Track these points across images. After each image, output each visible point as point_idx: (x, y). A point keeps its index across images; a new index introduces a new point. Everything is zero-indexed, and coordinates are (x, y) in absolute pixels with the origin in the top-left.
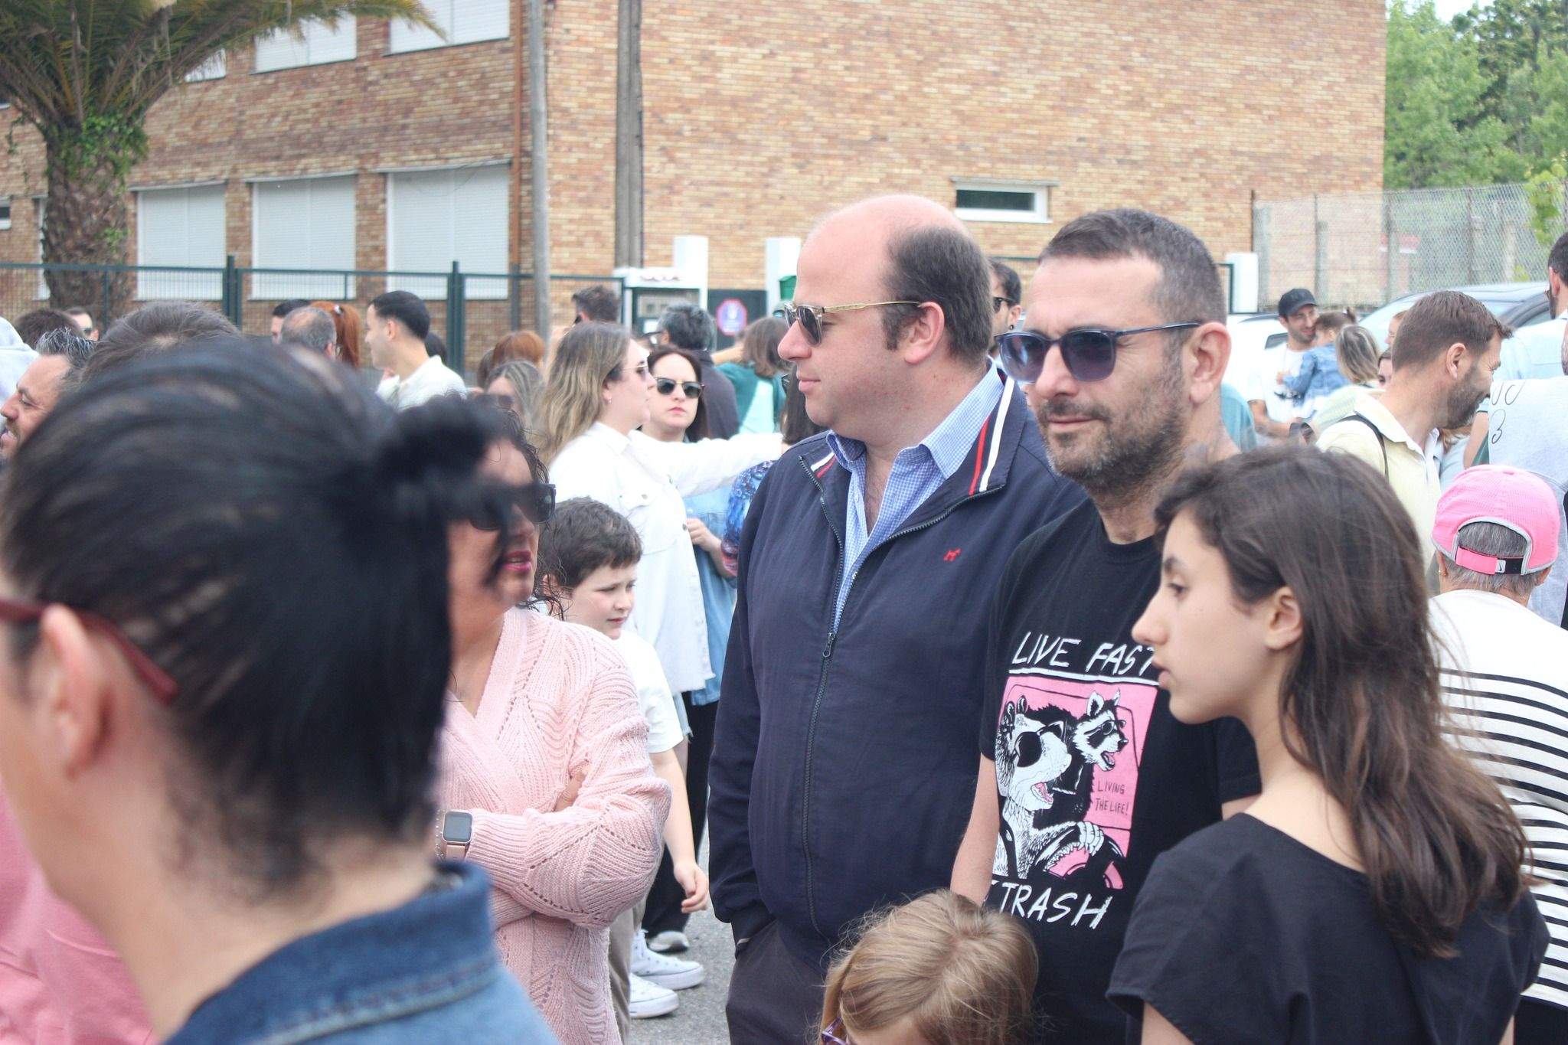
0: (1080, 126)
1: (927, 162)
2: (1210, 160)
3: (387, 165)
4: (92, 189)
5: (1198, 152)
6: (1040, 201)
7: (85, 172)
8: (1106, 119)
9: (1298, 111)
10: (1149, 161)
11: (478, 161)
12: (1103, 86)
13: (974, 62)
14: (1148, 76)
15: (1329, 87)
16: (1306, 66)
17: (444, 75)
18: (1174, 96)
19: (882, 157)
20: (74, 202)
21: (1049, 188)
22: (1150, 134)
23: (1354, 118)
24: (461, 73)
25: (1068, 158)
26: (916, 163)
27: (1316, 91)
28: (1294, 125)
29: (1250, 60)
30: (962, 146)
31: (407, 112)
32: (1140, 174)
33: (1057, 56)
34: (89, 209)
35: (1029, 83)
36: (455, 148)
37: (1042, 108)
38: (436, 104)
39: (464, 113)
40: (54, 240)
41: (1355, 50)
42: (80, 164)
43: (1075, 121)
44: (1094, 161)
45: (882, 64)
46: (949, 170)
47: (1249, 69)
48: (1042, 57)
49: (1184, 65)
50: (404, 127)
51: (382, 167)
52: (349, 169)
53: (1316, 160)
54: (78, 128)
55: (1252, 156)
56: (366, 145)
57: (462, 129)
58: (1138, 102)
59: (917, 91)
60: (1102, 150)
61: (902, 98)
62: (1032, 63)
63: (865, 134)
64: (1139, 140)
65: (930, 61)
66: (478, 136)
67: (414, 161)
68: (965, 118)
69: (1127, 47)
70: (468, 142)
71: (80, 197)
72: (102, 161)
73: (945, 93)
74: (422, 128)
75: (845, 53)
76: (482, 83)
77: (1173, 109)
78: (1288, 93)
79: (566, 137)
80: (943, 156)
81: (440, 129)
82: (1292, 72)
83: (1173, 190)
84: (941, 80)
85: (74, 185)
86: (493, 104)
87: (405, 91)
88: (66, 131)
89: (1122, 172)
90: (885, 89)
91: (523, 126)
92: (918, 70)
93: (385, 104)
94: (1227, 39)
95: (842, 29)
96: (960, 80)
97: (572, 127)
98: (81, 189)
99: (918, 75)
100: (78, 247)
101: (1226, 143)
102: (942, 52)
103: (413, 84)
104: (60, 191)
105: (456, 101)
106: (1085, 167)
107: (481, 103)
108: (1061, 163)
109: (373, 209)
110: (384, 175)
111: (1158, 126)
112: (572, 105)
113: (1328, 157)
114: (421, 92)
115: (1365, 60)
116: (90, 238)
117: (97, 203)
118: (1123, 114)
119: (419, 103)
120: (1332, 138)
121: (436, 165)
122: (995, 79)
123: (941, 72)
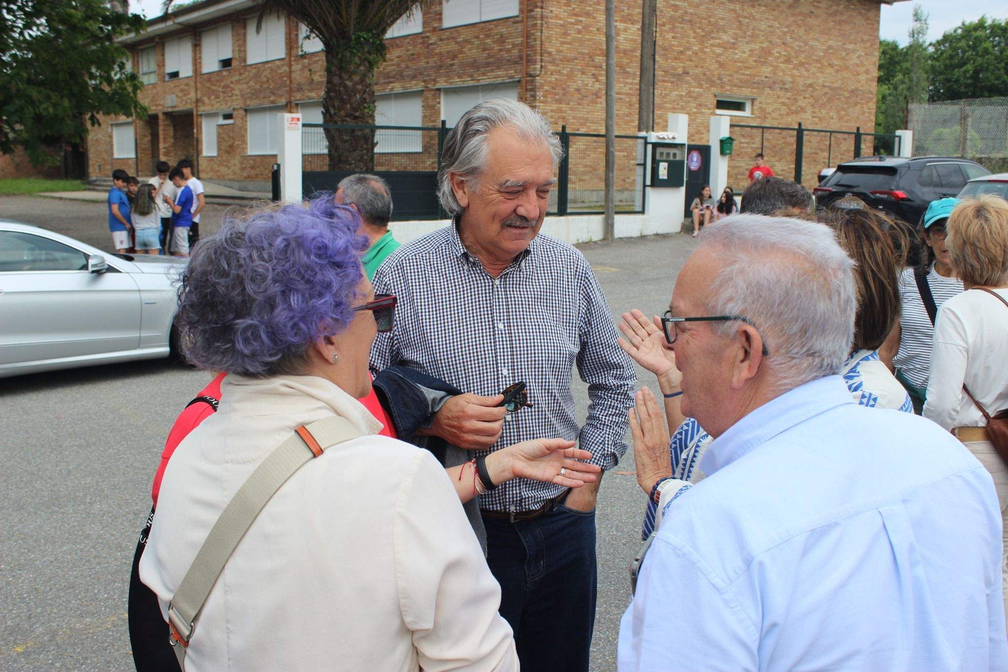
0: (766, 70)
1: (705, 86)
2: (815, 89)
3: (441, 84)
4: (356, 78)
5: (810, 85)
6: (748, 106)
7: (352, 67)
8: (776, 67)
9: (847, 68)
10: (792, 89)
11: (499, 80)
12: (775, 52)
13: (725, 37)
14: (792, 48)
15: (859, 57)
16: (850, 47)
17: (477, 37)
18: (802, 58)
19: (687, 82)
20: (346, 87)
21: (753, 100)
22: (793, 76)
23: (867, 72)
24: (487, 36)
25: (761, 86)
26: (701, 86)
27: (854, 60)
28: (846, 74)
29: (831, 43)
30: (720, 79)
31: (454, 57)
32: (789, 94)
33: (758, 36)
34: (355, 91)
35: (747, 48)
36: (484, 74)
37: (751, 61)
38: (472, 52)
39: (489, 56)
40: (332, 111)
41: (868, 40)
42: (350, 62)
43: (764, 69)
44: (770, 88)
45: (688, 36)
46: (714, 90)
47: (830, 47)
48: (752, 36)
49: (806, 44)
50: (452, 65)
51: (438, 86)
52: (420, 86)
53: (852, 91)
54: (349, 39)
55: (831, 88)
56: (429, 75)
57: (488, 64)
58: (788, 61)
59: (702, 50)
60: (774, 83)
61: (696, 53)
62: (748, 39)
63: (680, 71)
64: (788, 79)
65: (707, 36)
66: (498, 68)
67: (457, 82)
68: (721, 65)
69: (785, 33)
70: (492, 71)
71: (349, 84)
72: (364, 60)
73: (713, 52)
74: (463, 65)
75: (672, 30)
76: (502, 40)
77: (802, 64)
78: (843, 59)
79: (551, 67)
80: (712, 83)
81: (475, 65)
82: (845, 50)
83: (800, 103)
84: (712, 45)
85: (345, 76)
86: (509, 51)
87: (452, 47)
88: (342, 42)
89: (781, 93)
90: (689, 49)
91: (528, 61)
92: (702, 39)
93: (440, 54)
94: (822, 33)
95: (671, 17)
96: (719, 46)
97: (553, 62)
98: (350, 79)
99: (702, 42)
100: (348, 116)
101: (820, 81)
102: (712, 32)
103: (457, 43)
104: (336, 80)
105: (484, 50)
106: (767, 90)
107: (500, 50)
108: (758, 88)
109: (433, 107)
110: (439, 90)
111: (796, 72)
112: (552, 50)
113: (857, 89)
114: (463, 47)
115: (871, 46)
116: (355, 110)
117: (359, 87)
118: (783, 66)
119: (461, 52)
120: (858, 81)
121: (471, 83)
122: (733, 46)
123: (711, 42)
